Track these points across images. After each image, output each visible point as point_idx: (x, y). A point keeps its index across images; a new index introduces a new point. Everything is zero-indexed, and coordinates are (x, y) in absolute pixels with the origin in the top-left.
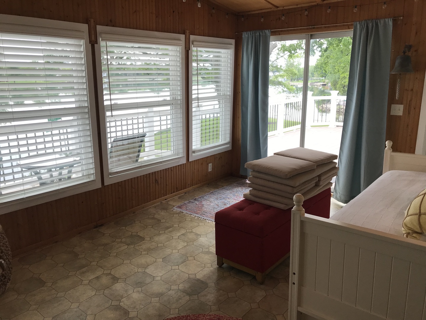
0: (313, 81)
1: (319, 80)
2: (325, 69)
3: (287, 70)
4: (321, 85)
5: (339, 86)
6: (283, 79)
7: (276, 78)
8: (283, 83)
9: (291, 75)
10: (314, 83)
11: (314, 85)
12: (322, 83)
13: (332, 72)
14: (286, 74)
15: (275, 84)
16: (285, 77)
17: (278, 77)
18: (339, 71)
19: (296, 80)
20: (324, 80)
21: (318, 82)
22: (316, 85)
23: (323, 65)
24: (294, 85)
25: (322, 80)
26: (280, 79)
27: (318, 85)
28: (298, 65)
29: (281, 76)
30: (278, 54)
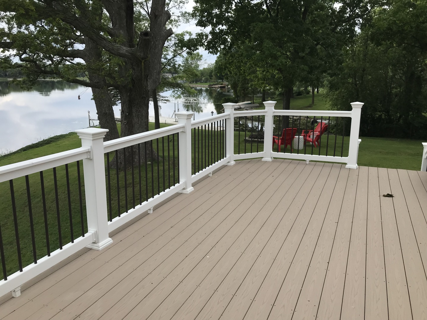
0: (211, 83)
1: (217, 83)
2: (230, 70)
3: (186, 70)
4: (219, 87)
5: (239, 89)
6: (182, 81)
7: (174, 80)
8: (182, 85)
9: (192, 76)
10: (213, 85)
11: (213, 87)
12: (220, 86)
13: (238, 73)
14: (186, 75)
15: (173, 86)
16: (185, 79)
17: (176, 79)
18: (244, 72)
19: (194, 82)
20: (221, 83)
21: (216, 84)
22: (214, 87)
23: (228, 65)
24: (193, 88)
25: (220, 82)
26: (179, 81)
27: (216, 88)
28: (196, 67)
29: (180, 77)
30: (175, 51)
